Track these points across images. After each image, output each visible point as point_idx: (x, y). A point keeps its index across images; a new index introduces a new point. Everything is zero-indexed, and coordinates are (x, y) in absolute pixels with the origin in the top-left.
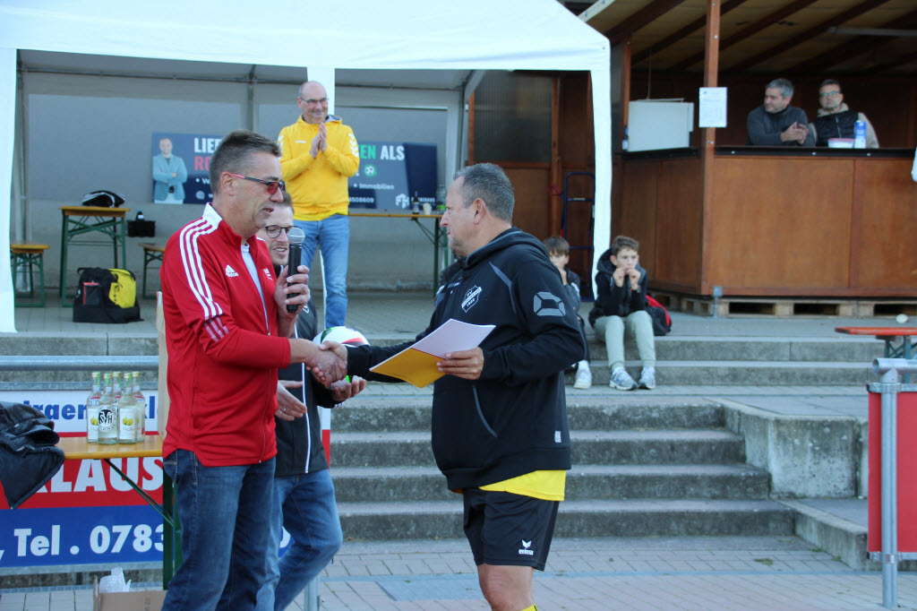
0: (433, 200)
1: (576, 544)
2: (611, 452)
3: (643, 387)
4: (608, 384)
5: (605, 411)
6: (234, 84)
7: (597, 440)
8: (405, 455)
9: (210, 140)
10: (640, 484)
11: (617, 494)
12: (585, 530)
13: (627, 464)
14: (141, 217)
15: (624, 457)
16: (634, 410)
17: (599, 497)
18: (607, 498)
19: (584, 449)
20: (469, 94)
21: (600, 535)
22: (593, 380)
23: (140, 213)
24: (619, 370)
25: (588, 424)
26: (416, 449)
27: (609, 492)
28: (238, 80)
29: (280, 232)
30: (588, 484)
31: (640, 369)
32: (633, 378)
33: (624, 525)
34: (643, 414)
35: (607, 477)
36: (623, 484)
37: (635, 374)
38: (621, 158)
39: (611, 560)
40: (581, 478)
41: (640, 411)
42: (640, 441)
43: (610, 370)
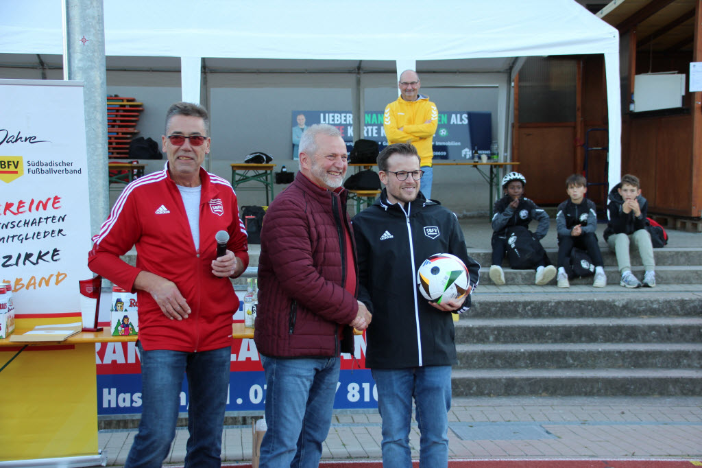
0: (488, 152)
1: (596, 401)
2: (622, 334)
3: (646, 286)
4: (619, 284)
5: (617, 303)
6: (346, 75)
7: (611, 325)
8: (468, 336)
9: (331, 115)
10: (644, 357)
11: (626, 364)
12: (602, 391)
13: (635, 342)
14: (284, 170)
15: (631, 337)
16: (639, 302)
17: (613, 367)
18: (619, 367)
19: (600, 331)
20: (515, 74)
21: (614, 395)
22: (608, 280)
23: (284, 167)
24: (627, 273)
25: (603, 313)
26: (476, 332)
27: (620, 363)
28: (350, 72)
29: (408, 176)
30: (604, 357)
31: (643, 272)
32: (638, 279)
33: (632, 387)
34: (646, 305)
35: (619, 352)
36: (631, 357)
37: (640, 277)
38: (629, 118)
39: (623, 413)
40: (599, 353)
41: (644, 303)
42: (644, 326)
43: (620, 273)
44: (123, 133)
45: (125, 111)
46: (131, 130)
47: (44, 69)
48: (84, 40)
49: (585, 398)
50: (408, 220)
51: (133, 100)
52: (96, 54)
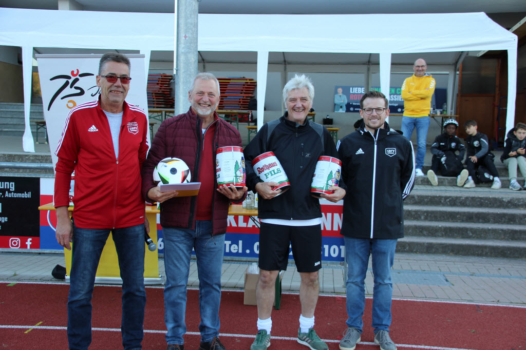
1: (483, 260)
2: (506, 219)
4: (508, 187)
5: (504, 200)
7: (499, 213)
8: (408, 215)
9: (356, 88)
10: (519, 234)
11: (506, 238)
12: (489, 254)
13: (513, 224)
14: (328, 117)
15: (512, 221)
16: (518, 200)
17: (497, 239)
18: (502, 239)
19: (491, 216)
20: (459, 66)
21: (496, 256)
23: (328, 116)
24: (514, 181)
25: (495, 205)
26: (413, 213)
27: (503, 237)
28: (364, 64)
29: (372, 111)
30: (492, 233)
32: (521, 185)
33: (509, 252)
34: (523, 201)
35: (502, 230)
36: (510, 233)
37: (522, 184)
39: (499, 269)
40: (489, 230)
41: (522, 200)
42: (520, 214)
43: (509, 181)
44: (246, 97)
45: (248, 85)
46: (250, 95)
47: (204, 63)
48: (185, 37)
49: (476, 258)
50: (375, 143)
51: (252, 80)
52: (192, 45)
